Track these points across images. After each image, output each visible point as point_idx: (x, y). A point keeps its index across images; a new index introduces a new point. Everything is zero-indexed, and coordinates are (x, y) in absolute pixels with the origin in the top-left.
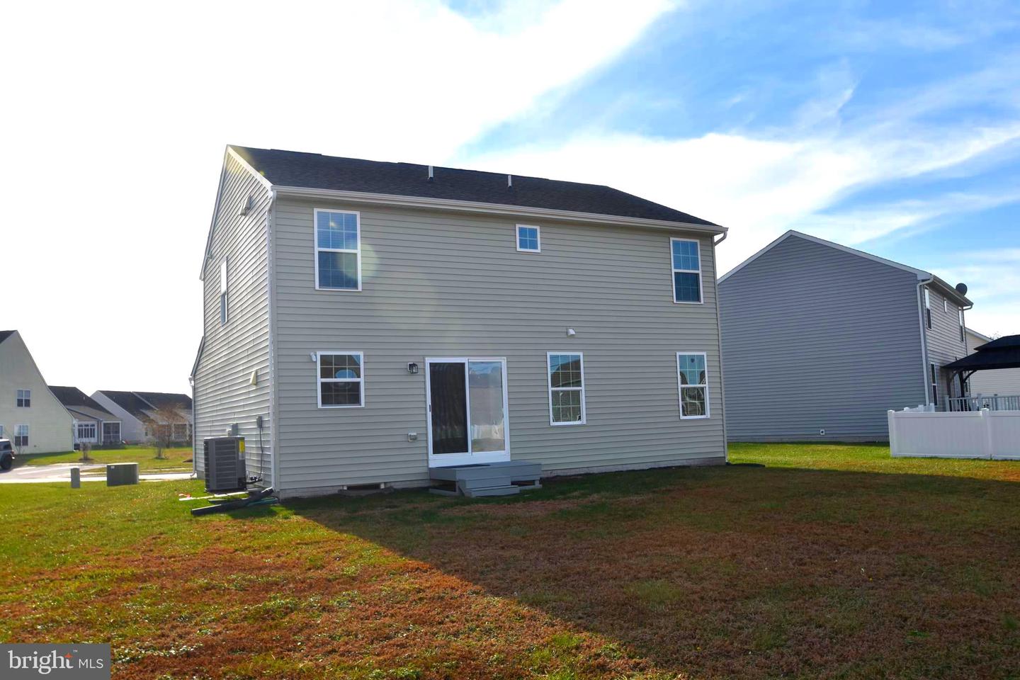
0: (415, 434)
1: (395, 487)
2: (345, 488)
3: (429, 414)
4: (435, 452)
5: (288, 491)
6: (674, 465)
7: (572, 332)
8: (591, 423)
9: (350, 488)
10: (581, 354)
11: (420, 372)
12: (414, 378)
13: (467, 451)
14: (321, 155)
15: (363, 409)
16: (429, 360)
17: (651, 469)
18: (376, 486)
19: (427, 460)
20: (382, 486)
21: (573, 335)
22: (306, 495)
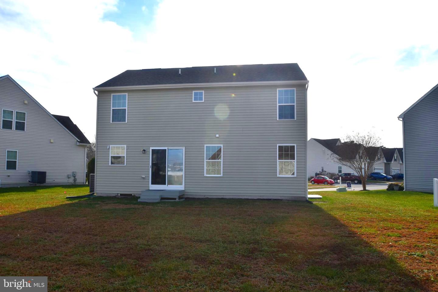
0: (144, 176)
1: (136, 196)
2: (119, 195)
3: (150, 169)
4: (152, 184)
5: (99, 194)
6: (272, 198)
7: (217, 136)
8: (225, 176)
9: (121, 195)
10: (222, 145)
11: (148, 153)
12: (145, 155)
13: (166, 184)
14: (161, 69)
15: (125, 166)
16: (151, 148)
17: (258, 199)
18: (131, 195)
19: (149, 187)
20: (133, 195)
21: (218, 137)
22: (105, 195)
